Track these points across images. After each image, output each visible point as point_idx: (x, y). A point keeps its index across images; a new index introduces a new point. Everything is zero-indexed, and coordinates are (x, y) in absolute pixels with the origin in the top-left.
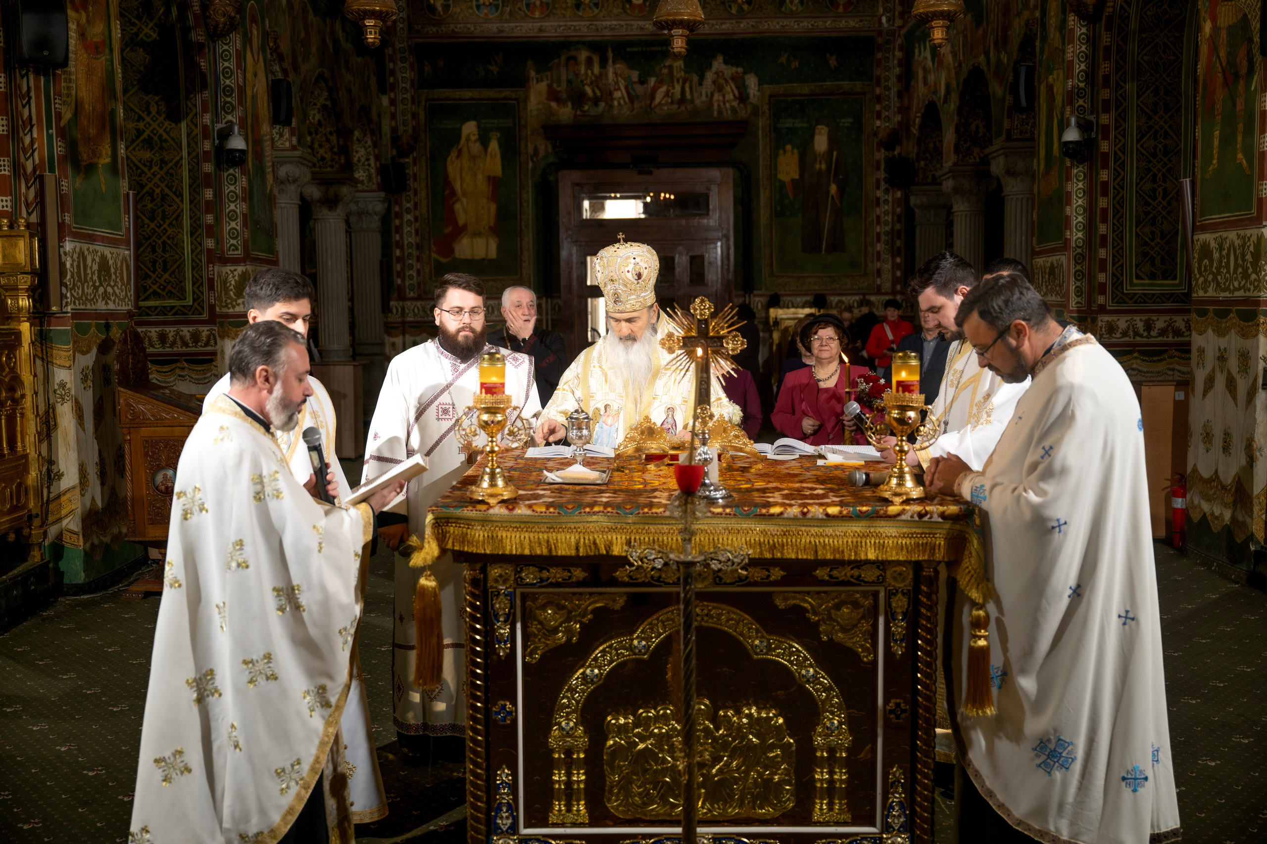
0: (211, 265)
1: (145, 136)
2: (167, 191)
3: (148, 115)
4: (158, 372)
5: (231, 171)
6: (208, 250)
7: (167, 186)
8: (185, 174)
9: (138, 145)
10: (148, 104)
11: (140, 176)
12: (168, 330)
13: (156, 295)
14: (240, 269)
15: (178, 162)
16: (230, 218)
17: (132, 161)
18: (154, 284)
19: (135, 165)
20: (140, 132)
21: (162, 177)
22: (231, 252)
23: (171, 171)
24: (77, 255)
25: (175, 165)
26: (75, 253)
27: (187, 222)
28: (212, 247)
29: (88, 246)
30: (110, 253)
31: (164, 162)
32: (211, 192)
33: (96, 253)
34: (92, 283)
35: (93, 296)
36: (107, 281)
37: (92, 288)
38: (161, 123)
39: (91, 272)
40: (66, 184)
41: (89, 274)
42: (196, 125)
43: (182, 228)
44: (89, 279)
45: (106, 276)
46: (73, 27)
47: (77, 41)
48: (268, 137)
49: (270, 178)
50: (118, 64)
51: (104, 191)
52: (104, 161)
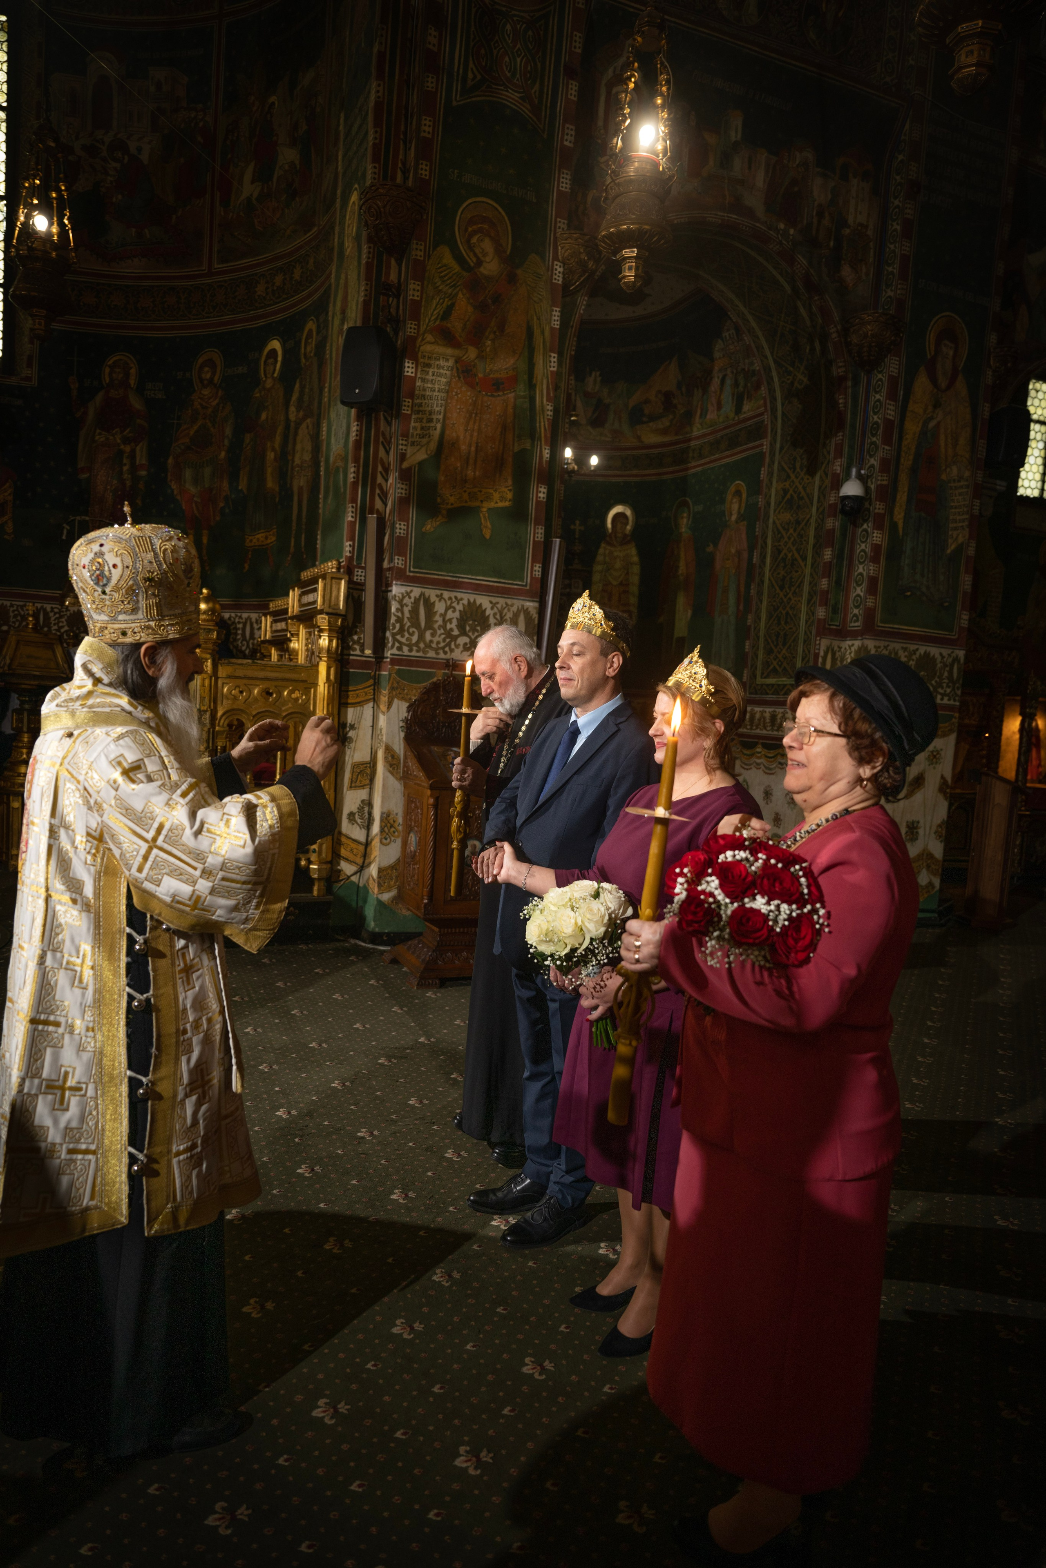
0: (818, 638)
1: (788, 496)
2: (796, 555)
3: (794, 472)
4: (766, 756)
5: (865, 526)
6: (819, 620)
7: (797, 550)
8: (812, 533)
9: (782, 508)
10: (795, 459)
11: (780, 541)
12: (777, 710)
13: (775, 671)
14: (857, 643)
15: (808, 521)
16: (857, 583)
17: (777, 526)
18: (775, 660)
19: (778, 529)
20: (785, 491)
21: (795, 540)
22: (852, 624)
23: (802, 532)
24: (412, 600)
25: (806, 525)
26: (410, 598)
27: (806, 588)
28: (823, 617)
29: (439, 592)
30: (491, 602)
31: (798, 522)
32: (830, 553)
33: (458, 600)
34: (442, 631)
35: (442, 645)
36: (477, 631)
37: (443, 636)
38: (802, 479)
39: (444, 620)
40: (402, 527)
41: (437, 621)
42: (827, 475)
43: (802, 596)
44: (436, 626)
45: (476, 626)
46: (446, 364)
47: (451, 379)
48: (962, 483)
49: (960, 536)
50: (547, 400)
51: (488, 537)
52: (496, 505)
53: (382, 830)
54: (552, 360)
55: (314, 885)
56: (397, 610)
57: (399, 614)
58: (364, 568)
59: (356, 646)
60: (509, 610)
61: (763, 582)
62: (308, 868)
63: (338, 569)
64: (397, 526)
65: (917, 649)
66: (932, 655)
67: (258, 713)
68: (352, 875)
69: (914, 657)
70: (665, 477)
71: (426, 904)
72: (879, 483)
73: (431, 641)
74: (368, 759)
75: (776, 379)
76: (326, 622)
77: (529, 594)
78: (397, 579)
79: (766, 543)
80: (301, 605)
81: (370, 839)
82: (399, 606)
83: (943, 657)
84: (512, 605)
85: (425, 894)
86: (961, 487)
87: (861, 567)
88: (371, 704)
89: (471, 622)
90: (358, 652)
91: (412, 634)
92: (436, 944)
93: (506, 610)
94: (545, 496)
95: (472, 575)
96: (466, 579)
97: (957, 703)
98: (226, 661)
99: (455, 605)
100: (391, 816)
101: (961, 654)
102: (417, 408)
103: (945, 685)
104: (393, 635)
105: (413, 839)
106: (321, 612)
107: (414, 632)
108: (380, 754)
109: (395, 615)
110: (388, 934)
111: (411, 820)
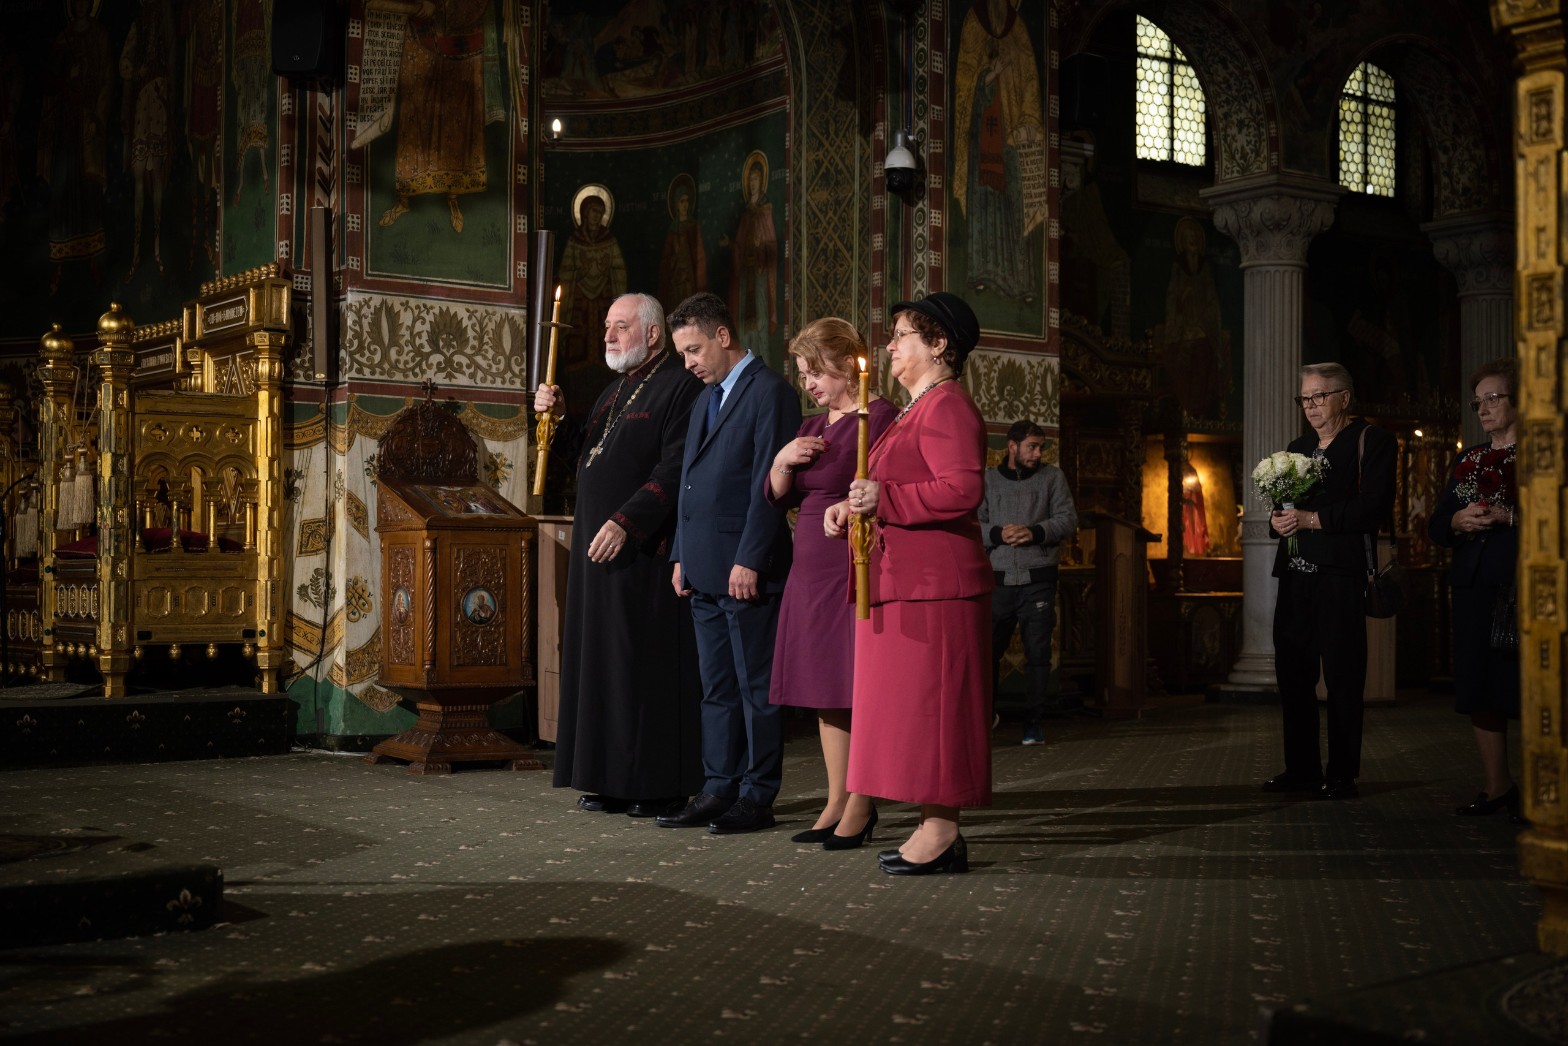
0: (875, 348)
1: (823, 170)
2: (839, 244)
3: (827, 139)
5: (920, 205)
6: (874, 325)
7: (839, 237)
8: (856, 216)
9: (816, 184)
10: (827, 122)
11: (817, 228)
15: (850, 199)
16: (917, 276)
17: (811, 208)
19: (814, 213)
20: (819, 164)
21: (836, 225)
23: (844, 215)
24: (372, 310)
25: (848, 205)
26: (369, 307)
27: (855, 287)
28: (879, 321)
29: (404, 300)
30: (468, 311)
31: (838, 203)
32: (880, 239)
33: (428, 309)
34: (411, 348)
35: (411, 365)
36: (453, 347)
37: (412, 354)
38: (839, 147)
39: (411, 334)
40: (356, 220)
41: (403, 336)
42: (868, 143)
43: (851, 297)
44: (402, 342)
45: (451, 340)
46: (398, 22)
47: (405, 40)
48: (1033, 149)
49: (1038, 213)
50: (521, 63)
51: (459, 229)
52: (467, 191)
53: (349, 603)
54: (524, 14)
55: (262, 679)
56: (354, 322)
57: (357, 328)
58: (310, 274)
59: (298, 371)
60: (490, 320)
61: (800, 282)
62: (254, 658)
63: (277, 273)
64: (349, 219)
65: (999, 358)
66: (1018, 364)
67: (186, 458)
68: (307, 668)
69: (996, 367)
70: (653, 145)
71: (429, 671)
72: (932, 151)
73: (397, 361)
74: (321, 514)
75: (795, 20)
76: (267, 340)
77: (513, 300)
78: (352, 285)
79: (800, 232)
80: (207, 325)
81: (329, 618)
82: (357, 319)
83: (1032, 367)
84: (494, 314)
85: (427, 657)
86: (1033, 153)
87: (920, 255)
88: (322, 445)
89: (444, 336)
90: (302, 379)
91: (374, 353)
92: (438, 726)
93: (487, 320)
94: (525, 178)
95: (443, 278)
96: (436, 282)
97: (1057, 425)
98: (144, 393)
99: (424, 314)
100: (359, 584)
101: (1055, 362)
102: (366, 76)
103: (1038, 402)
104: (351, 354)
105: (403, 596)
106: (257, 329)
107: (375, 350)
108: (341, 507)
109: (352, 329)
110: (363, 738)
111: (396, 576)
